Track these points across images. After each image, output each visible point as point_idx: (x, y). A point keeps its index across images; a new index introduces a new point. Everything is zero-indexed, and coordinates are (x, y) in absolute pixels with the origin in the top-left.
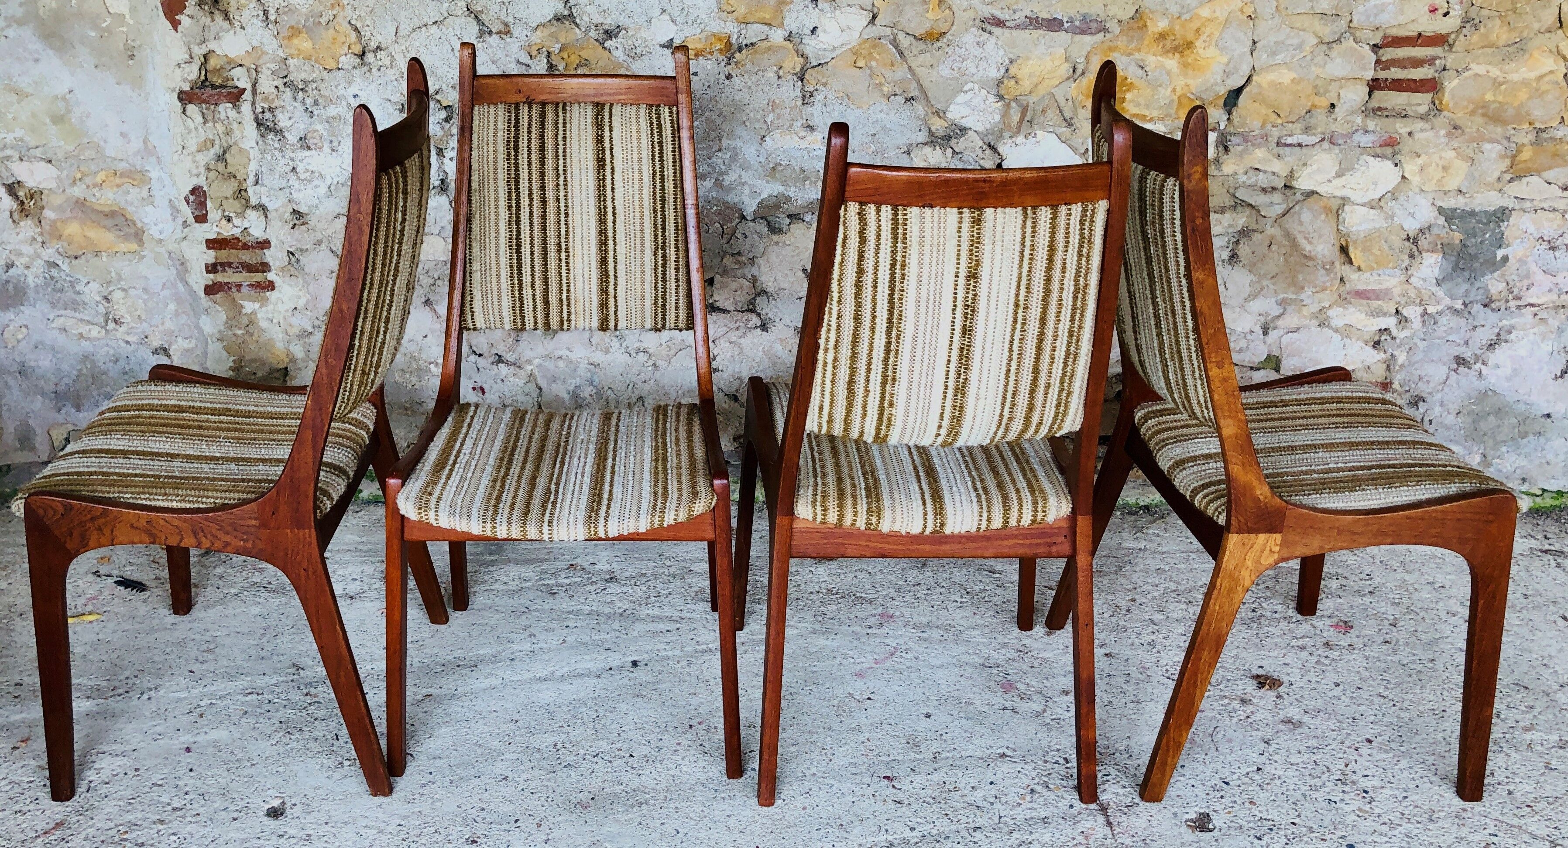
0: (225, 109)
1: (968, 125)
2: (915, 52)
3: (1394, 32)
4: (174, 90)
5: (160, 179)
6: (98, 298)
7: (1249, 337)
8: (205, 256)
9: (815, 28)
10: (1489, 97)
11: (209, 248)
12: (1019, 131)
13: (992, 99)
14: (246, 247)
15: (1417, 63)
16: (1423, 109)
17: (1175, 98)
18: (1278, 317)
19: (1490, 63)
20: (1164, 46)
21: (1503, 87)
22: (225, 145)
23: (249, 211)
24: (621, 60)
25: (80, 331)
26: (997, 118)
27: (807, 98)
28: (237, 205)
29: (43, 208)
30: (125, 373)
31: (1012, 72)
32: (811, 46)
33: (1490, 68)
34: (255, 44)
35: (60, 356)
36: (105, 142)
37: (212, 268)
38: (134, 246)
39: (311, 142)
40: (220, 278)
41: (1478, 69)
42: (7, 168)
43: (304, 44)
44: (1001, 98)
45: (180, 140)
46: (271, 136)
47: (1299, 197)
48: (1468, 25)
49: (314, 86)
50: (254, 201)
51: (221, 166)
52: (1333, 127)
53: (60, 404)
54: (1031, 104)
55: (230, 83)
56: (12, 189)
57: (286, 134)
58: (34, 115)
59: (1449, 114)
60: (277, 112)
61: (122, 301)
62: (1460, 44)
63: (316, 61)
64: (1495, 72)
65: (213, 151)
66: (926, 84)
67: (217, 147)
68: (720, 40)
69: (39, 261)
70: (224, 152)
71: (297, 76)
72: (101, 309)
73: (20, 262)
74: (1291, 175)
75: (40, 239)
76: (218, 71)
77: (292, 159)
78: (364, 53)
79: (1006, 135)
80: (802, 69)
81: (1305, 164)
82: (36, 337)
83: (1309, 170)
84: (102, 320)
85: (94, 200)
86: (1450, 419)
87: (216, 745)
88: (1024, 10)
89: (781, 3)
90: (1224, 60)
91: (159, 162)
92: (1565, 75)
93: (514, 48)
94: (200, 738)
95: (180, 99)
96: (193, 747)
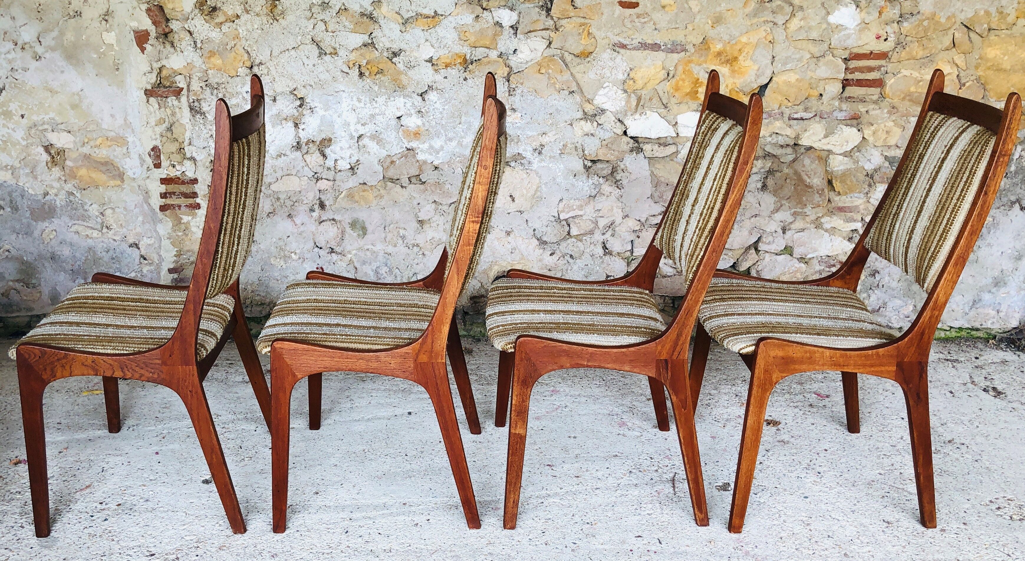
0: (172, 100)
1: (605, 108)
2: (575, 64)
3: (856, 51)
4: (142, 89)
5: (134, 142)
6: (97, 214)
7: (774, 235)
8: (160, 188)
9: (516, 50)
10: (913, 89)
11: (162, 183)
12: (636, 112)
13: (620, 92)
14: (183, 183)
15: (871, 70)
16: (875, 97)
18: (791, 223)
19: (912, 69)
20: (720, 60)
21: (921, 83)
22: (171, 121)
23: (185, 161)
24: (402, 69)
25: (87, 233)
26: (623, 103)
27: (511, 92)
28: (178, 157)
29: (66, 159)
30: (113, 259)
31: (632, 75)
32: (514, 61)
33: (912, 72)
34: (189, 61)
35: (75, 248)
36: (102, 120)
37: (164, 196)
38: (119, 182)
40: (169, 201)
41: (905, 72)
42: (45, 136)
43: (217, 61)
44: (625, 91)
45: (145, 119)
46: (198, 116)
47: (803, 150)
48: (899, 46)
49: (223, 86)
50: (188, 155)
51: (169, 134)
52: (822, 108)
53: (75, 277)
54: (643, 96)
55: (174, 85)
56: (47, 148)
57: (207, 115)
58: (60, 104)
59: (890, 100)
60: (202, 102)
61: (111, 216)
62: (895, 57)
63: (224, 71)
64: (916, 74)
65: (164, 125)
66: (581, 83)
67: (167, 123)
68: (460, 57)
69: (64, 192)
70: (171, 126)
71: (213, 81)
72: (99, 220)
73: (52, 192)
74: (797, 137)
75: (63, 178)
76: (167, 78)
77: (210, 130)
78: (252, 67)
79: (629, 114)
80: (508, 74)
81: (806, 130)
82: (61, 237)
83: (807, 134)
84: (99, 227)
85: (95, 155)
86: (894, 284)
87: (173, 451)
88: (638, 38)
89: (495, 35)
90: (756, 67)
91: (133, 132)
92: (958, 76)
93: (340, 62)
94: (163, 448)
95: (146, 94)
96: (160, 452)
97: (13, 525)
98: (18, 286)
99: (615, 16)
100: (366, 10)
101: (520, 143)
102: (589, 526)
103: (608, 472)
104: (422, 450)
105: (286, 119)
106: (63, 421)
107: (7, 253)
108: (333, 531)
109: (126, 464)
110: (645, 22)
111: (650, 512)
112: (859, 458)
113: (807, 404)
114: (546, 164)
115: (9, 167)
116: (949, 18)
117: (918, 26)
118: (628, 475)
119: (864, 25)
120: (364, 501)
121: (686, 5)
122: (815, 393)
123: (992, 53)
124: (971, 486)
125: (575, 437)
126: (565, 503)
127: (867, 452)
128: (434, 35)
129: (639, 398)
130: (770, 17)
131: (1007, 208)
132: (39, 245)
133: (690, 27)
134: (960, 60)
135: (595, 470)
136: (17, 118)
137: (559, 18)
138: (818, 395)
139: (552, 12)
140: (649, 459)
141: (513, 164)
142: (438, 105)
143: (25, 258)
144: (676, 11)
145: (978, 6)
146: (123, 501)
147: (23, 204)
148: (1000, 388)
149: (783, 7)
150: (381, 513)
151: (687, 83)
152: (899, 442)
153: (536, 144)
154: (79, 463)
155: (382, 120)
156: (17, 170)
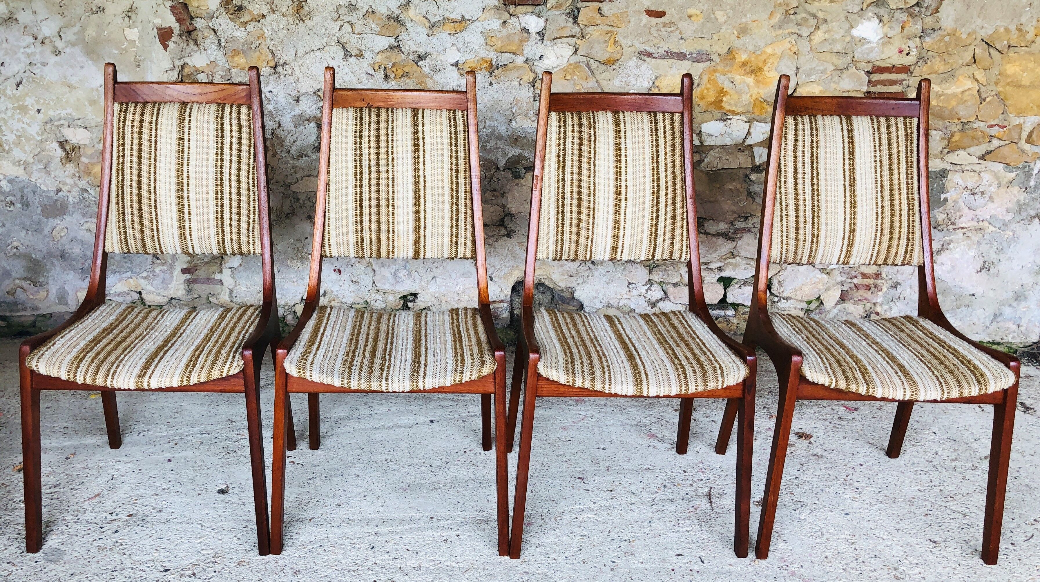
9: (542, 56)
15: (892, 83)
17: (752, 100)
21: (942, 97)
24: (427, 73)
27: (536, 97)
29: (80, 156)
31: (656, 84)
34: (212, 59)
35: (86, 246)
43: (241, 60)
48: (921, 61)
53: (84, 276)
56: (62, 144)
58: (78, 100)
62: (917, 71)
68: (486, 62)
69: (77, 188)
73: (65, 188)
75: (77, 175)
76: (189, 75)
78: (276, 67)
80: (534, 80)
82: (72, 234)
88: (664, 47)
89: (522, 41)
92: (978, 91)
93: (365, 64)
98: (25, 284)
99: (642, 24)
100: (393, 13)
105: (309, 120)
107: (15, 250)
110: (671, 31)
115: (22, 162)
116: (969, 34)
117: (940, 41)
119: (886, 39)
121: (712, 16)
123: (1011, 69)
128: (460, 39)
130: (795, 30)
132: (48, 242)
133: (716, 38)
134: (980, 75)
136: (33, 113)
137: (586, 26)
139: (579, 20)
143: (33, 256)
144: (702, 21)
145: (998, 24)
147: (35, 200)
149: (807, 20)
151: (711, 93)
156: (30, 166)
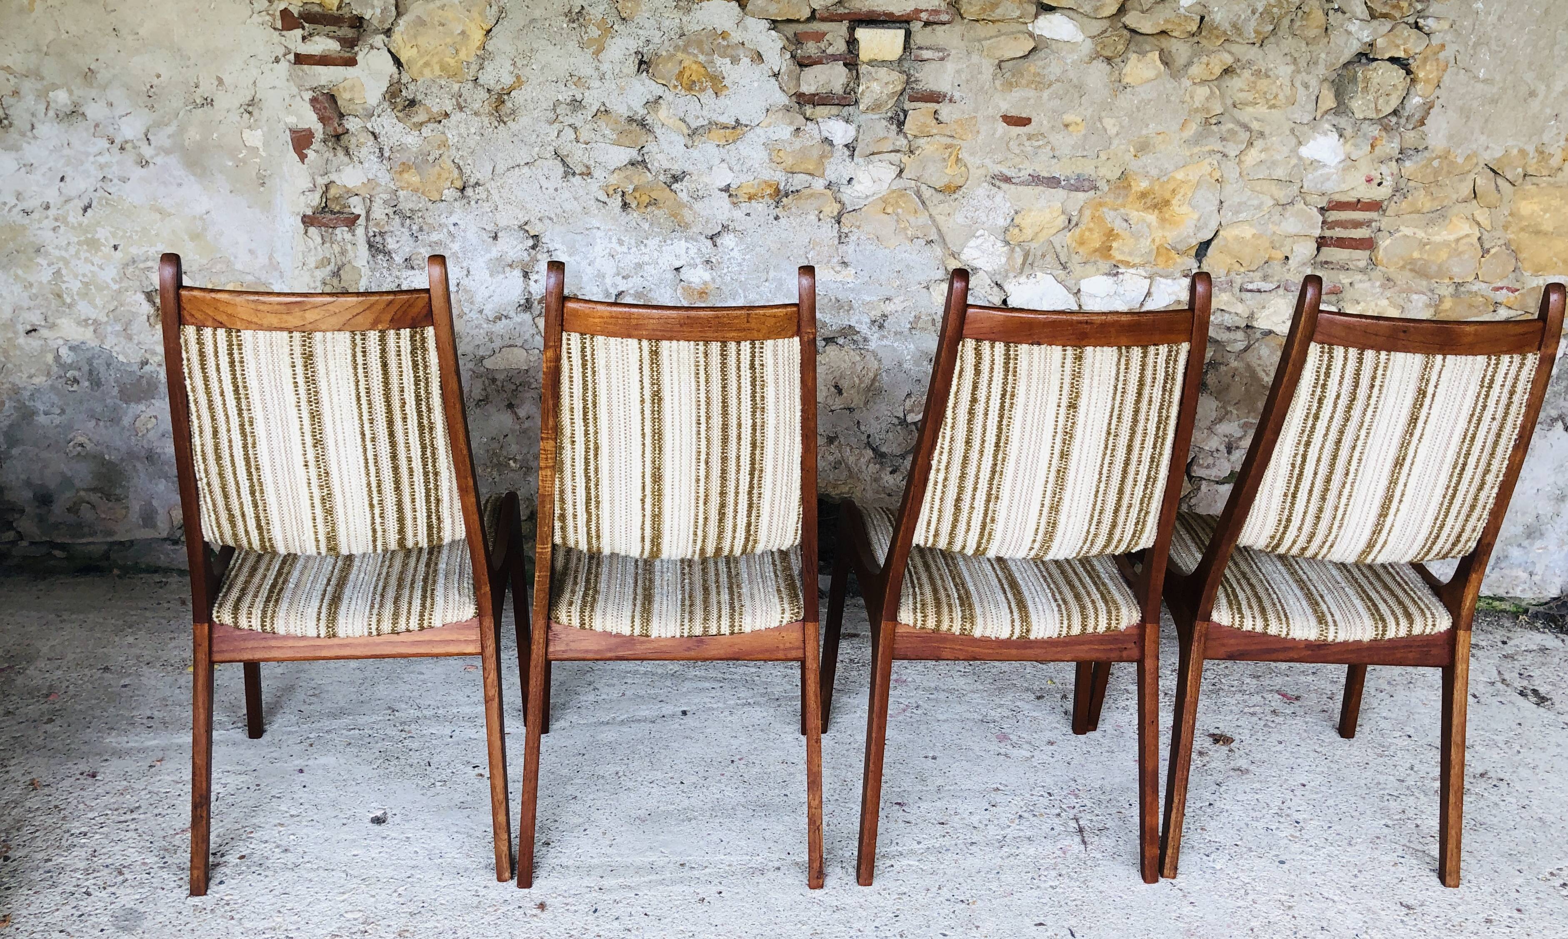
0: (342, 232)
1: (978, 266)
2: (935, 202)
3: (1337, 197)
4: (298, 214)
7: (1216, 456)
9: (851, 179)
10: (1416, 255)
12: (1021, 273)
13: (999, 244)
15: (1357, 224)
16: (1362, 264)
17: (1154, 247)
18: (1241, 439)
19: (1417, 227)
20: (1145, 203)
21: (1427, 247)
22: (340, 263)
24: (686, 201)
26: (1004, 260)
27: (842, 238)
31: (1017, 221)
32: (848, 194)
33: (1416, 230)
34: (371, 176)
36: (236, 258)
39: (415, 263)
41: (1406, 231)
42: (148, 279)
43: (413, 178)
44: (1007, 243)
45: (301, 257)
46: (381, 257)
47: (1258, 335)
48: (1397, 194)
49: (420, 214)
51: (336, 282)
52: (1287, 277)
54: (1032, 250)
55: (346, 210)
56: (150, 296)
57: (394, 255)
58: (174, 232)
59: (1383, 269)
60: (386, 236)
62: (1392, 209)
63: (423, 193)
64: (1421, 234)
65: (329, 268)
66: (944, 230)
67: (333, 264)
68: (770, 186)
70: (339, 269)
71: (406, 206)
74: (1251, 316)
76: (336, 199)
77: (397, 277)
78: (464, 188)
79: (1011, 275)
80: (839, 213)
81: (1264, 307)
83: (1266, 312)
87: (325, 768)
88: (1028, 169)
89: (822, 157)
90: (1196, 216)
91: (282, 277)
92: (1479, 239)
93: (594, 187)
94: (310, 763)
95: (304, 222)
96: (305, 769)
97: (73, 889)
98: (94, 497)
99: (997, 136)
100: (636, 113)
101: (851, 312)
102: (964, 905)
103: (988, 817)
104: (706, 774)
105: (510, 266)
106: (156, 714)
107: (79, 449)
108: (573, 908)
109: (253, 788)
110: (1039, 147)
111: (1053, 884)
112: (1353, 799)
113: (1268, 709)
114: (888, 343)
115: (90, 322)
116: (1468, 158)
117: (1426, 166)
118: (1017, 821)
119: (1349, 162)
120: (619, 859)
121: (1099, 125)
122: (1278, 692)
123: (1527, 208)
124: (1521, 849)
125: (934, 758)
126: (927, 866)
127: (1364, 791)
128: (733, 153)
129: (1024, 696)
130: (1218, 146)
131: (1545, 427)
132: (129, 438)
133: (1103, 157)
134: (1482, 216)
135: (967, 812)
136: (107, 250)
137: (915, 136)
138: (1284, 695)
139: (906, 128)
140: (1046, 795)
141: (841, 341)
142: (735, 254)
143: (107, 457)
144: (1083, 132)
145: (1510, 142)
146: (249, 851)
147: (109, 377)
148: (1542, 690)
149: (1236, 133)
150: (646, 879)
151: (1096, 235)
152: (1408, 775)
153: (876, 314)
154: (180, 785)
155: (654, 272)
156: (102, 327)
